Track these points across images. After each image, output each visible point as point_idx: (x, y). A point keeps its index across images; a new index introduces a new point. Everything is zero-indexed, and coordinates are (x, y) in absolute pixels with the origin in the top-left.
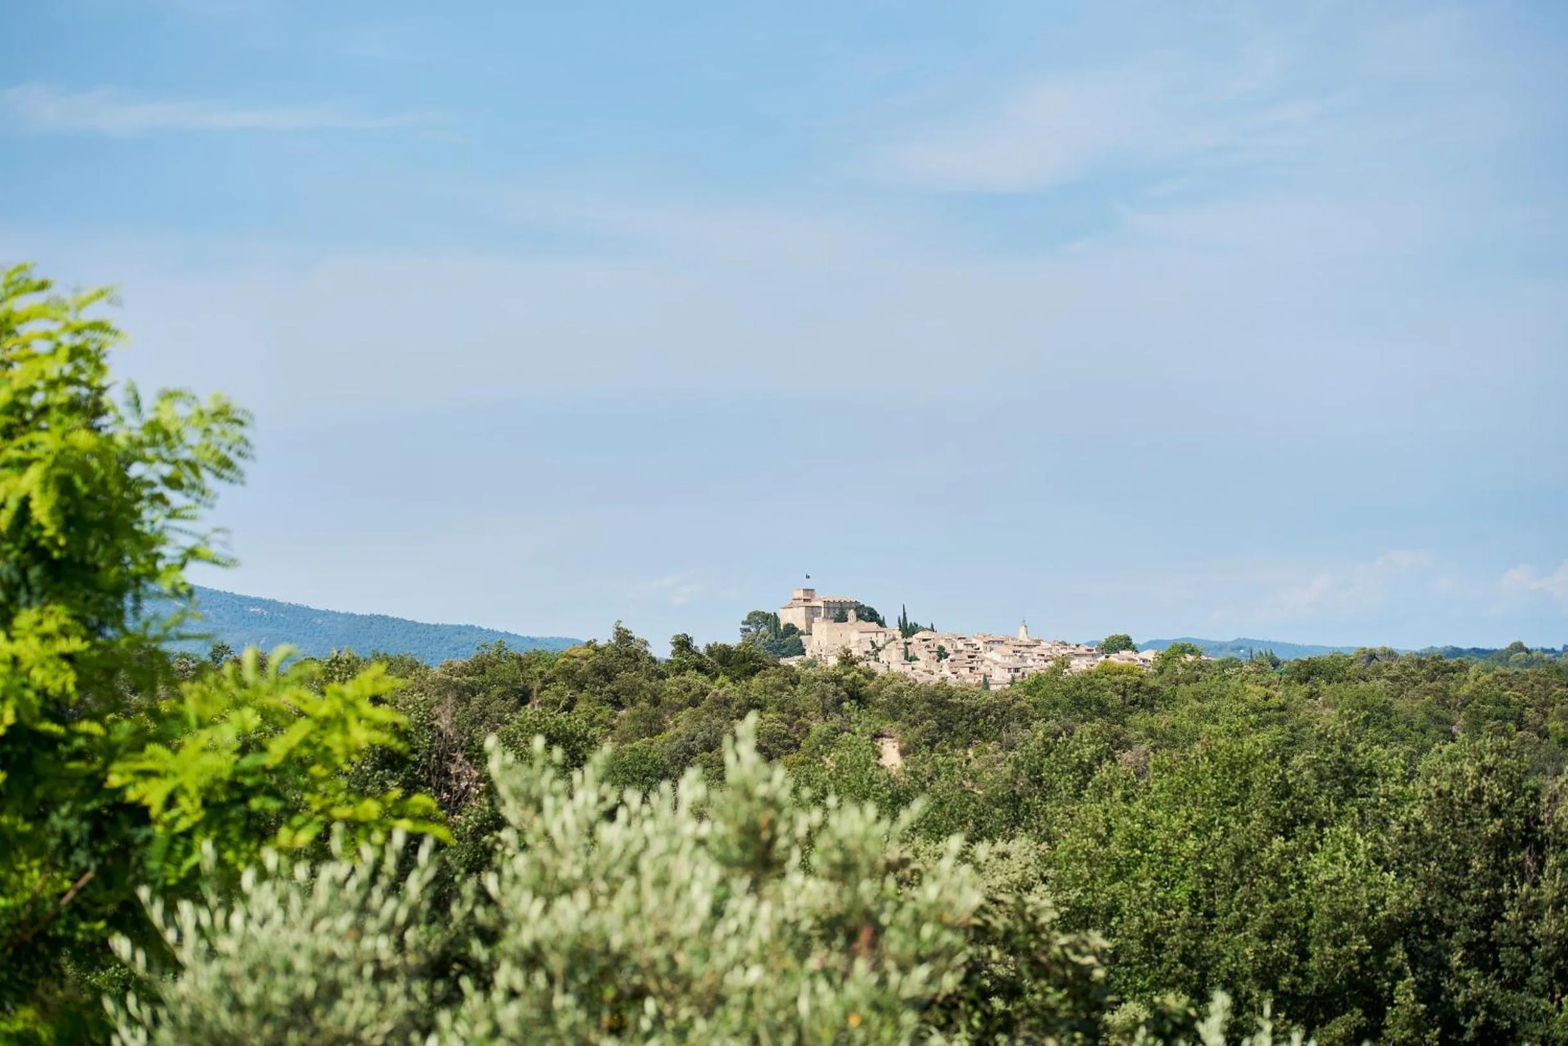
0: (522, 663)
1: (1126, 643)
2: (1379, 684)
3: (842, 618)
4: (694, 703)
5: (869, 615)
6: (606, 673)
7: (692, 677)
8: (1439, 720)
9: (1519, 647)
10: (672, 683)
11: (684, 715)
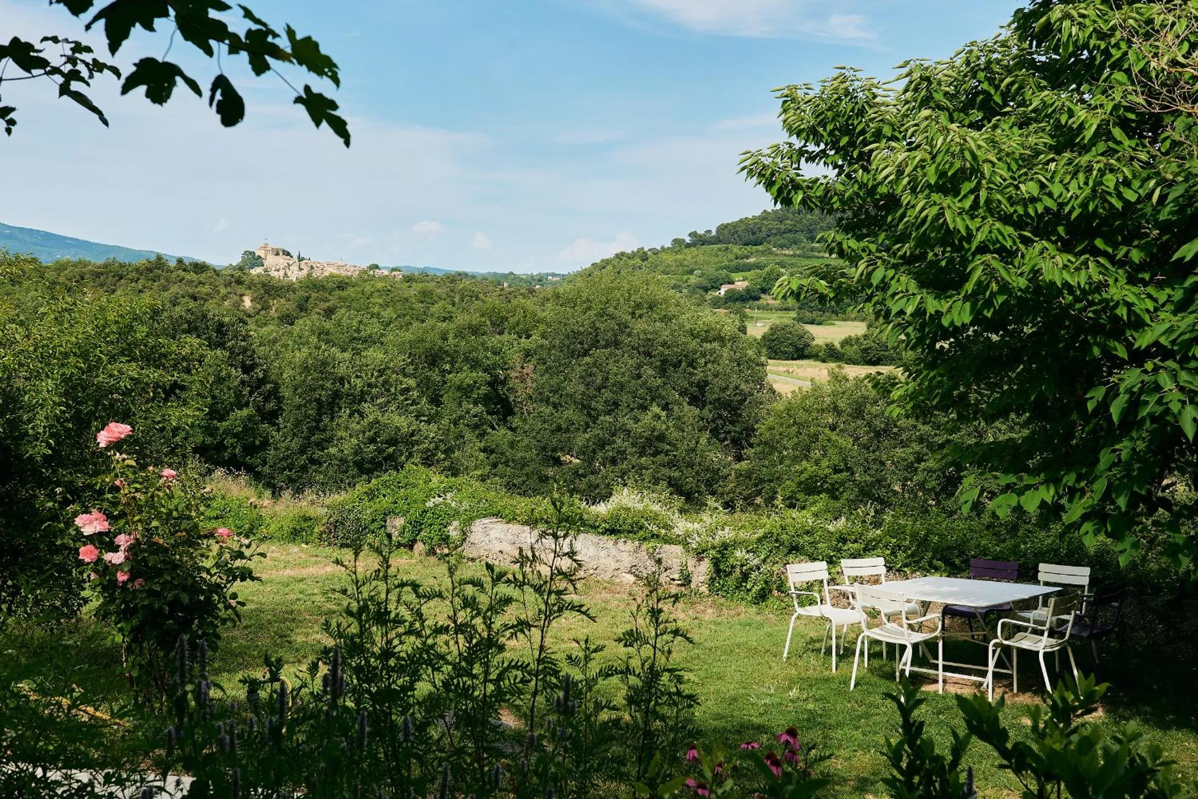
0: (121, 266)
1: (377, 267)
2: (433, 284)
3: (277, 254)
4: (180, 281)
5: (288, 254)
6: (150, 270)
7: (181, 273)
8: (450, 296)
9: (512, 273)
10: (174, 275)
11: (176, 286)
